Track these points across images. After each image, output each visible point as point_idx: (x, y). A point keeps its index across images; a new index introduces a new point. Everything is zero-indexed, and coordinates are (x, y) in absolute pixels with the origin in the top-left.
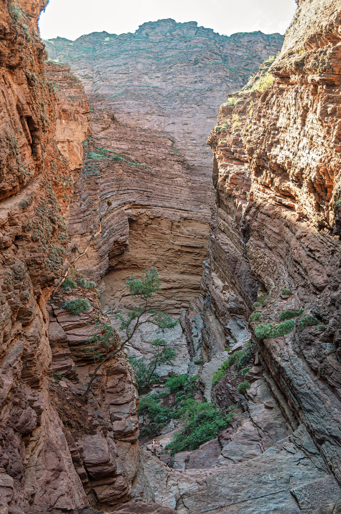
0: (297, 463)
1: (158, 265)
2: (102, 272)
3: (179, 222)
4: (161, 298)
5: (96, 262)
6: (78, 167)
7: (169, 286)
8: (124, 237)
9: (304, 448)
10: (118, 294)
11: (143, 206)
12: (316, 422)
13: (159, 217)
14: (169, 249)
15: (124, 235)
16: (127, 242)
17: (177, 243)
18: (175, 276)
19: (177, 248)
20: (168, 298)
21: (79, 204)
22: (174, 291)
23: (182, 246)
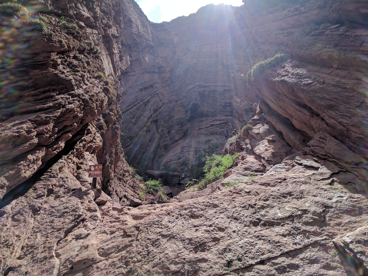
0: (329, 181)
1: (215, 113)
2: (187, 118)
3: (223, 92)
4: (218, 129)
5: (184, 114)
6: (171, 69)
7: (221, 122)
8: (197, 102)
9: (334, 158)
10: (197, 128)
11: (205, 86)
12: (349, 115)
13: (213, 91)
14: (220, 105)
15: (197, 100)
16: (199, 104)
17: (223, 102)
18: (223, 118)
19: (223, 104)
20: (221, 128)
21: (173, 87)
22: (224, 125)
23: (226, 103)
